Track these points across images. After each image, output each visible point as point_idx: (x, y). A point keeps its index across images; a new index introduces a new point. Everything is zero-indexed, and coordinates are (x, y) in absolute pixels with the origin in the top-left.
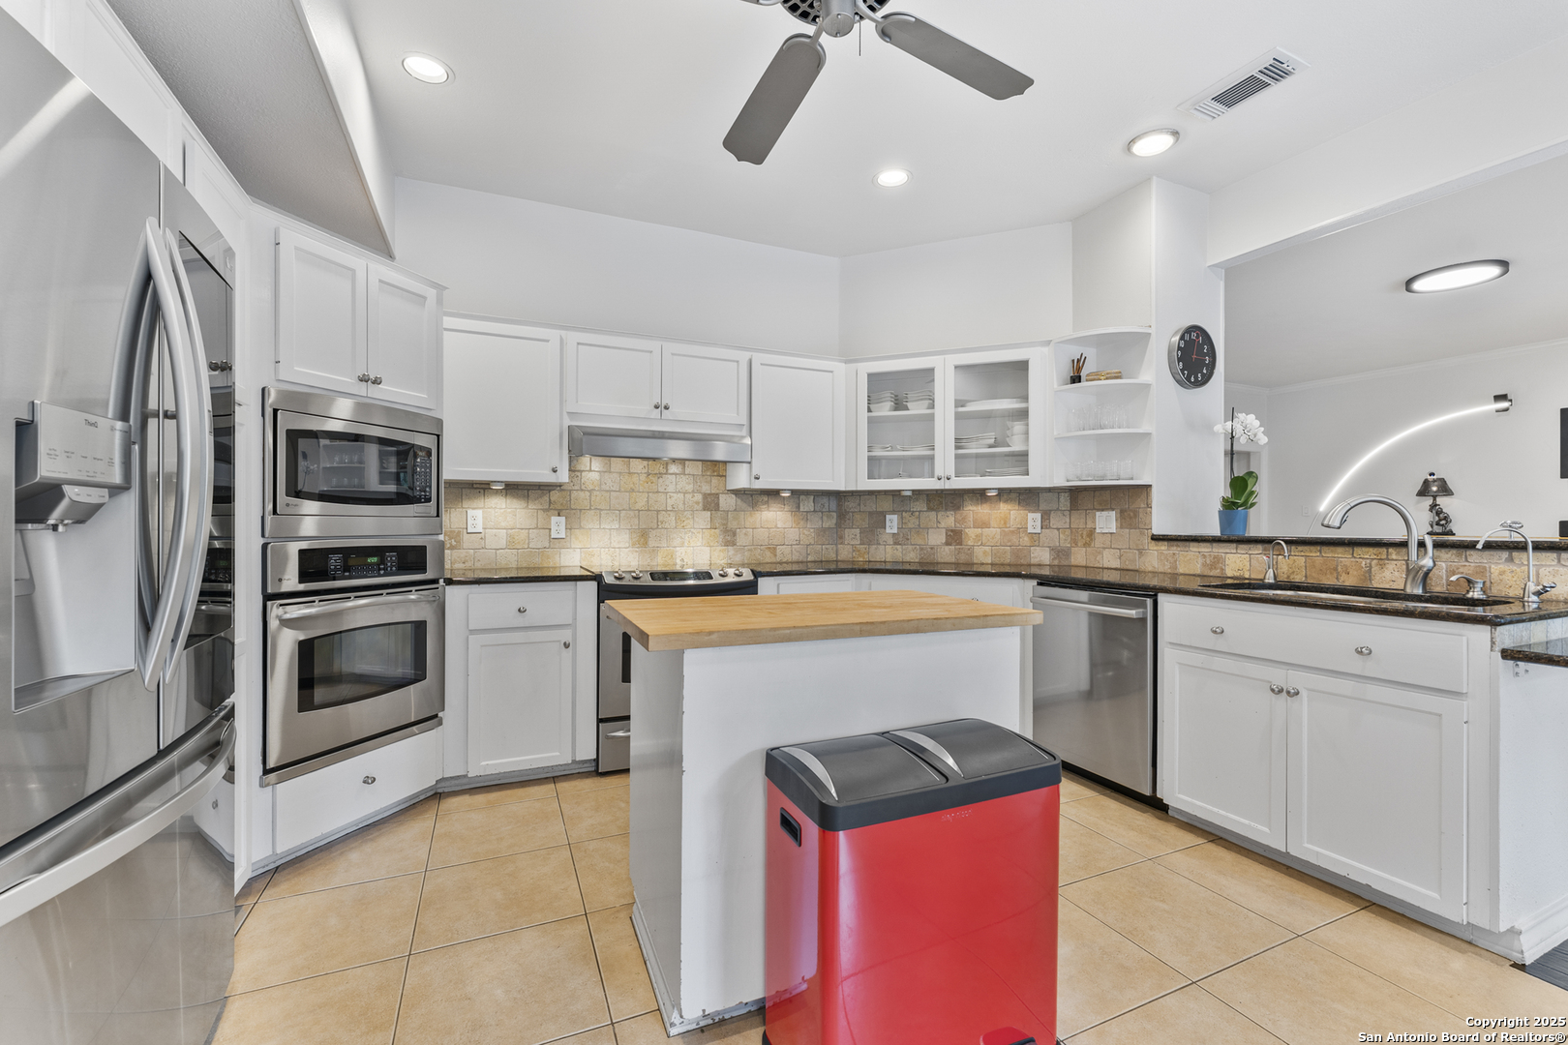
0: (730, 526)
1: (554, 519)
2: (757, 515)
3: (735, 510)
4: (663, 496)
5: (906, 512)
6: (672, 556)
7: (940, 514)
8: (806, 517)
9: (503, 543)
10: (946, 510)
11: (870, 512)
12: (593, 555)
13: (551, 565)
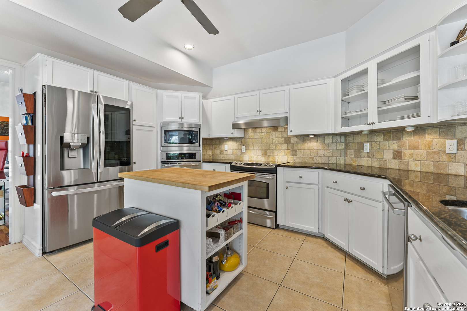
0: (294, 149)
1: (243, 147)
2: (306, 145)
3: (297, 143)
4: (272, 139)
5: (373, 142)
6: (274, 158)
7: (390, 142)
8: (328, 145)
9: (232, 153)
10: (393, 140)
11: (358, 142)
12: (252, 157)
13: (242, 159)
